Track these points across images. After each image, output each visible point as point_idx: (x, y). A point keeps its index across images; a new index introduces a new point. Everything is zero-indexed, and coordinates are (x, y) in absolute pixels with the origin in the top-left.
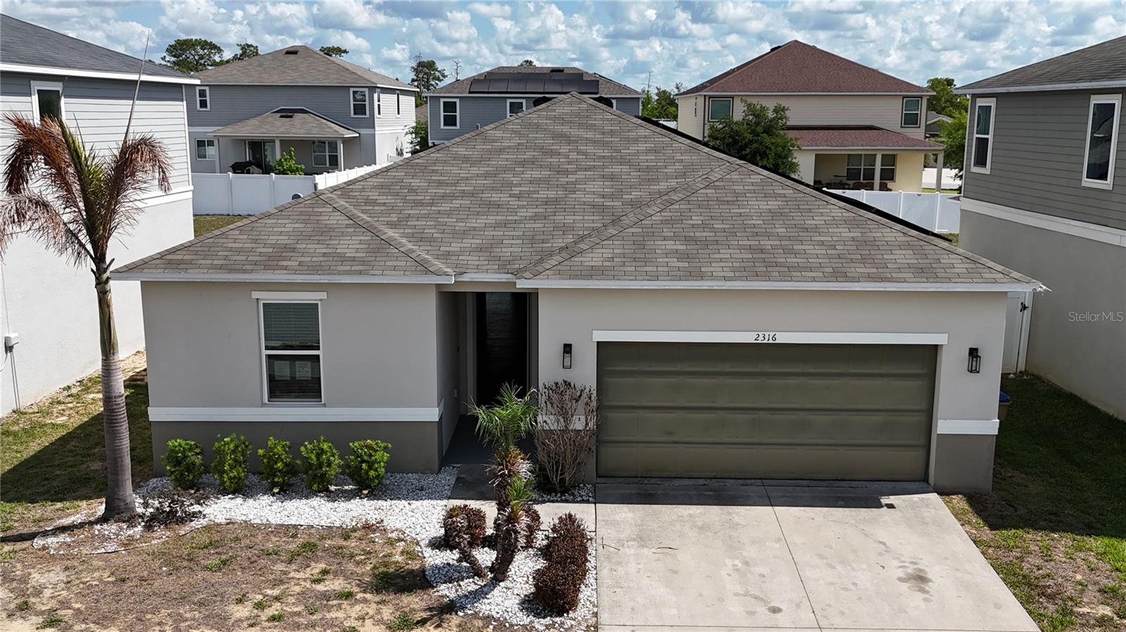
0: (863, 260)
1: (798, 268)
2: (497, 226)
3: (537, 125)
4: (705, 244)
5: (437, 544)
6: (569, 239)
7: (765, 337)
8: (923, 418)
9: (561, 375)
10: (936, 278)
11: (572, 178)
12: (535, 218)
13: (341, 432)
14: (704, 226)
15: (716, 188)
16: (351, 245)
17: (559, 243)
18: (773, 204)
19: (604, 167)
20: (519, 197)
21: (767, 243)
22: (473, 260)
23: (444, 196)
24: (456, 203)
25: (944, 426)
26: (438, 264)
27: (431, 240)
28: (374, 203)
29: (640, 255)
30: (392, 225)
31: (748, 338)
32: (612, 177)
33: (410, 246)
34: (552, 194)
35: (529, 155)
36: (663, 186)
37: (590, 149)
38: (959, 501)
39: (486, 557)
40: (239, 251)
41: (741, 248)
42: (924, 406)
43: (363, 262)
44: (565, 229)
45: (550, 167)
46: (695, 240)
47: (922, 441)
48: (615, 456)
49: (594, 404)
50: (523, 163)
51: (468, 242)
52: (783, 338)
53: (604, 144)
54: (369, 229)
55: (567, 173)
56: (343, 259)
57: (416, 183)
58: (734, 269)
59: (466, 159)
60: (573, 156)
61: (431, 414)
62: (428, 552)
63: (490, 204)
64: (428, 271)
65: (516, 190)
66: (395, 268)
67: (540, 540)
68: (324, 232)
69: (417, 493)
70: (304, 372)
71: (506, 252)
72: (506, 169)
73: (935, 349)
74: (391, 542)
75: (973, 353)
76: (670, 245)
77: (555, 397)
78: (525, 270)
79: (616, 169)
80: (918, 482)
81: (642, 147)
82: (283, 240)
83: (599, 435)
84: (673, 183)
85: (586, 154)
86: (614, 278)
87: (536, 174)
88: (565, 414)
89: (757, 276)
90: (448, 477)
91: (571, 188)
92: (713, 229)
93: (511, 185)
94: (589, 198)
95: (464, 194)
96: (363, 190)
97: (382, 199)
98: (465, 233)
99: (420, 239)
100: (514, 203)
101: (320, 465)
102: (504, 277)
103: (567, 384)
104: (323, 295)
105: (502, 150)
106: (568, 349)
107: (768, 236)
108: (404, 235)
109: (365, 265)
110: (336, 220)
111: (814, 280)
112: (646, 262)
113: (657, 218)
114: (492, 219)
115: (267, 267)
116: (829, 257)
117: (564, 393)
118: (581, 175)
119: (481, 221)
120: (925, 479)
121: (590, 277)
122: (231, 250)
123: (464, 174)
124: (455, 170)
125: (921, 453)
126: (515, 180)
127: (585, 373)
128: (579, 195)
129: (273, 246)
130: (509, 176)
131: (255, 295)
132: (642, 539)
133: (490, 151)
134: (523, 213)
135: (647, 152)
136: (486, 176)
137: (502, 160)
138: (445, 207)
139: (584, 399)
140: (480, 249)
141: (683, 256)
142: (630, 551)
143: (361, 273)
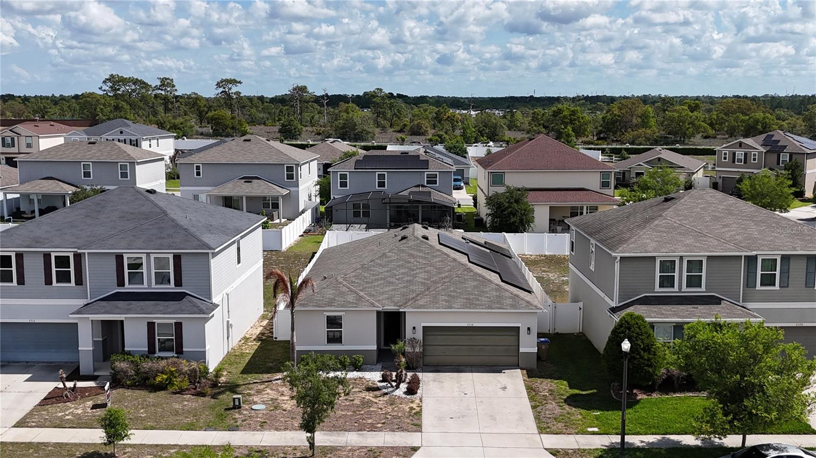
0: (497, 303)
1: (479, 305)
2: (392, 290)
3: (403, 250)
4: (453, 297)
5: (380, 381)
6: (414, 295)
7: (470, 325)
8: (517, 347)
9: (412, 336)
10: (516, 308)
11: (415, 272)
12: (403, 288)
13: (350, 353)
14: (454, 291)
15: (459, 277)
16: (351, 298)
17: (411, 296)
18: (475, 283)
19: (425, 268)
20: (398, 279)
21: (471, 297)
22: (386, 302)
23: (375, 280)
24: (379, 282)
25: (522, 350)
26: (377, 304)
27: (374, 296)
28: (354, 282)
29: (435, 302)
30: (361, 290)
31: (466, 325)
32: (428, 272)
33: (368, 298)
34: (409, 278)
35: (401, 263)
36: (443, 275)
37: (421, 260)
38: (525, 372)
39: (394, 384)
40: (320, 300)
41: (464, 298)
42: (517, 344)
43: (356, 304)
44: (413, 291)
45: (408, 268)
46: (451, 296)
47: (517, 354)
48: (428, 360)
49: (422, 344)
50: (399, 266)
51: (384, 296)
52: (475, 325)
53: (425, 258)
54: (355, 292)
55: (413, 270)
56: (350, 303)
57: (366, 274)
58: (461, 305)
59: (380, 265)
60: (415, 263)
61: (375, 347)
62: (378, 383)
63: (390, 282)
64: (374, 306)
65: (397, 277)
66: (365, 305)
67: (407, 380)
68: (342, 294)
69: (371, 370)
70: (337, 334)
71: (396, 299)
72: (394, 269)
73: (519, 327)
74: (368, 381)
75: (529, 329)
76: (444, 298)
77: (410, 342)
78: (402, 306)
79: (429, 268)
80: (516, 366)
81: (438, 259)
82: (331, 296)
83: (423, 353)
84: (447, 274)
85: (419, 262)
86: (427, 308)
87: (403, 271)
88: (413, 347)
89: (467, 307)
90: (379, 366)
91: (414, 276)
92: (456, 292)
93: (396, 275)
94: (420, 280)
95: (381, 279)
96: (350, 278)
97: (356, 281)
98: (383, 293)
99: (370, 295)
100: (397, 281)
101: (345, 362)
102: (396, 308)
103: (414, 338)
104: (344, 313)
105: (392, 261)
106: (414, 328)
107: (472, 294)
108: (365, 294)
109: (356, 305)
110: (345, 289)
111: (482, 309)
112: (436, 303)
113: (440, 288)
114: (391, 288)
115: (329, 306)
116: (488, 301)
117: (413, 341)
118: (418, 271)
119: (387, 289)
120: (518, 366)
121: (420, 308)
122: (317, 300)
123: (380, 270)
124: (377, 269)
125: (517, 358)
126: (397, 273)
127: (419, 335)
128: (417, 279)
129: (329, 298)
130: (395, 271)
131: (325, 313)
132: (434, 381)
133: (388, 262)
134: (400, 285)
135: (439, 261)
136: (387, 271)
137: (392, 265)
138: (376, 284)
139: (419, 343)
140: (388, 298)
141: (446, 301)
142: (431, 383)
143: (355, 307)
